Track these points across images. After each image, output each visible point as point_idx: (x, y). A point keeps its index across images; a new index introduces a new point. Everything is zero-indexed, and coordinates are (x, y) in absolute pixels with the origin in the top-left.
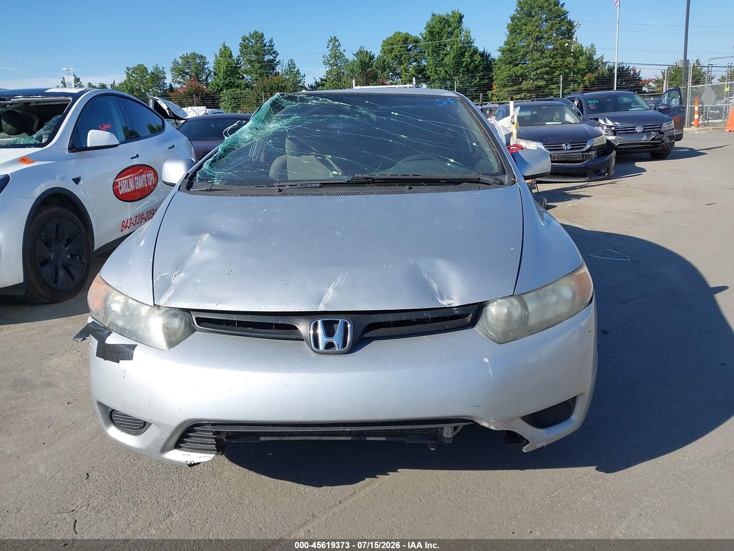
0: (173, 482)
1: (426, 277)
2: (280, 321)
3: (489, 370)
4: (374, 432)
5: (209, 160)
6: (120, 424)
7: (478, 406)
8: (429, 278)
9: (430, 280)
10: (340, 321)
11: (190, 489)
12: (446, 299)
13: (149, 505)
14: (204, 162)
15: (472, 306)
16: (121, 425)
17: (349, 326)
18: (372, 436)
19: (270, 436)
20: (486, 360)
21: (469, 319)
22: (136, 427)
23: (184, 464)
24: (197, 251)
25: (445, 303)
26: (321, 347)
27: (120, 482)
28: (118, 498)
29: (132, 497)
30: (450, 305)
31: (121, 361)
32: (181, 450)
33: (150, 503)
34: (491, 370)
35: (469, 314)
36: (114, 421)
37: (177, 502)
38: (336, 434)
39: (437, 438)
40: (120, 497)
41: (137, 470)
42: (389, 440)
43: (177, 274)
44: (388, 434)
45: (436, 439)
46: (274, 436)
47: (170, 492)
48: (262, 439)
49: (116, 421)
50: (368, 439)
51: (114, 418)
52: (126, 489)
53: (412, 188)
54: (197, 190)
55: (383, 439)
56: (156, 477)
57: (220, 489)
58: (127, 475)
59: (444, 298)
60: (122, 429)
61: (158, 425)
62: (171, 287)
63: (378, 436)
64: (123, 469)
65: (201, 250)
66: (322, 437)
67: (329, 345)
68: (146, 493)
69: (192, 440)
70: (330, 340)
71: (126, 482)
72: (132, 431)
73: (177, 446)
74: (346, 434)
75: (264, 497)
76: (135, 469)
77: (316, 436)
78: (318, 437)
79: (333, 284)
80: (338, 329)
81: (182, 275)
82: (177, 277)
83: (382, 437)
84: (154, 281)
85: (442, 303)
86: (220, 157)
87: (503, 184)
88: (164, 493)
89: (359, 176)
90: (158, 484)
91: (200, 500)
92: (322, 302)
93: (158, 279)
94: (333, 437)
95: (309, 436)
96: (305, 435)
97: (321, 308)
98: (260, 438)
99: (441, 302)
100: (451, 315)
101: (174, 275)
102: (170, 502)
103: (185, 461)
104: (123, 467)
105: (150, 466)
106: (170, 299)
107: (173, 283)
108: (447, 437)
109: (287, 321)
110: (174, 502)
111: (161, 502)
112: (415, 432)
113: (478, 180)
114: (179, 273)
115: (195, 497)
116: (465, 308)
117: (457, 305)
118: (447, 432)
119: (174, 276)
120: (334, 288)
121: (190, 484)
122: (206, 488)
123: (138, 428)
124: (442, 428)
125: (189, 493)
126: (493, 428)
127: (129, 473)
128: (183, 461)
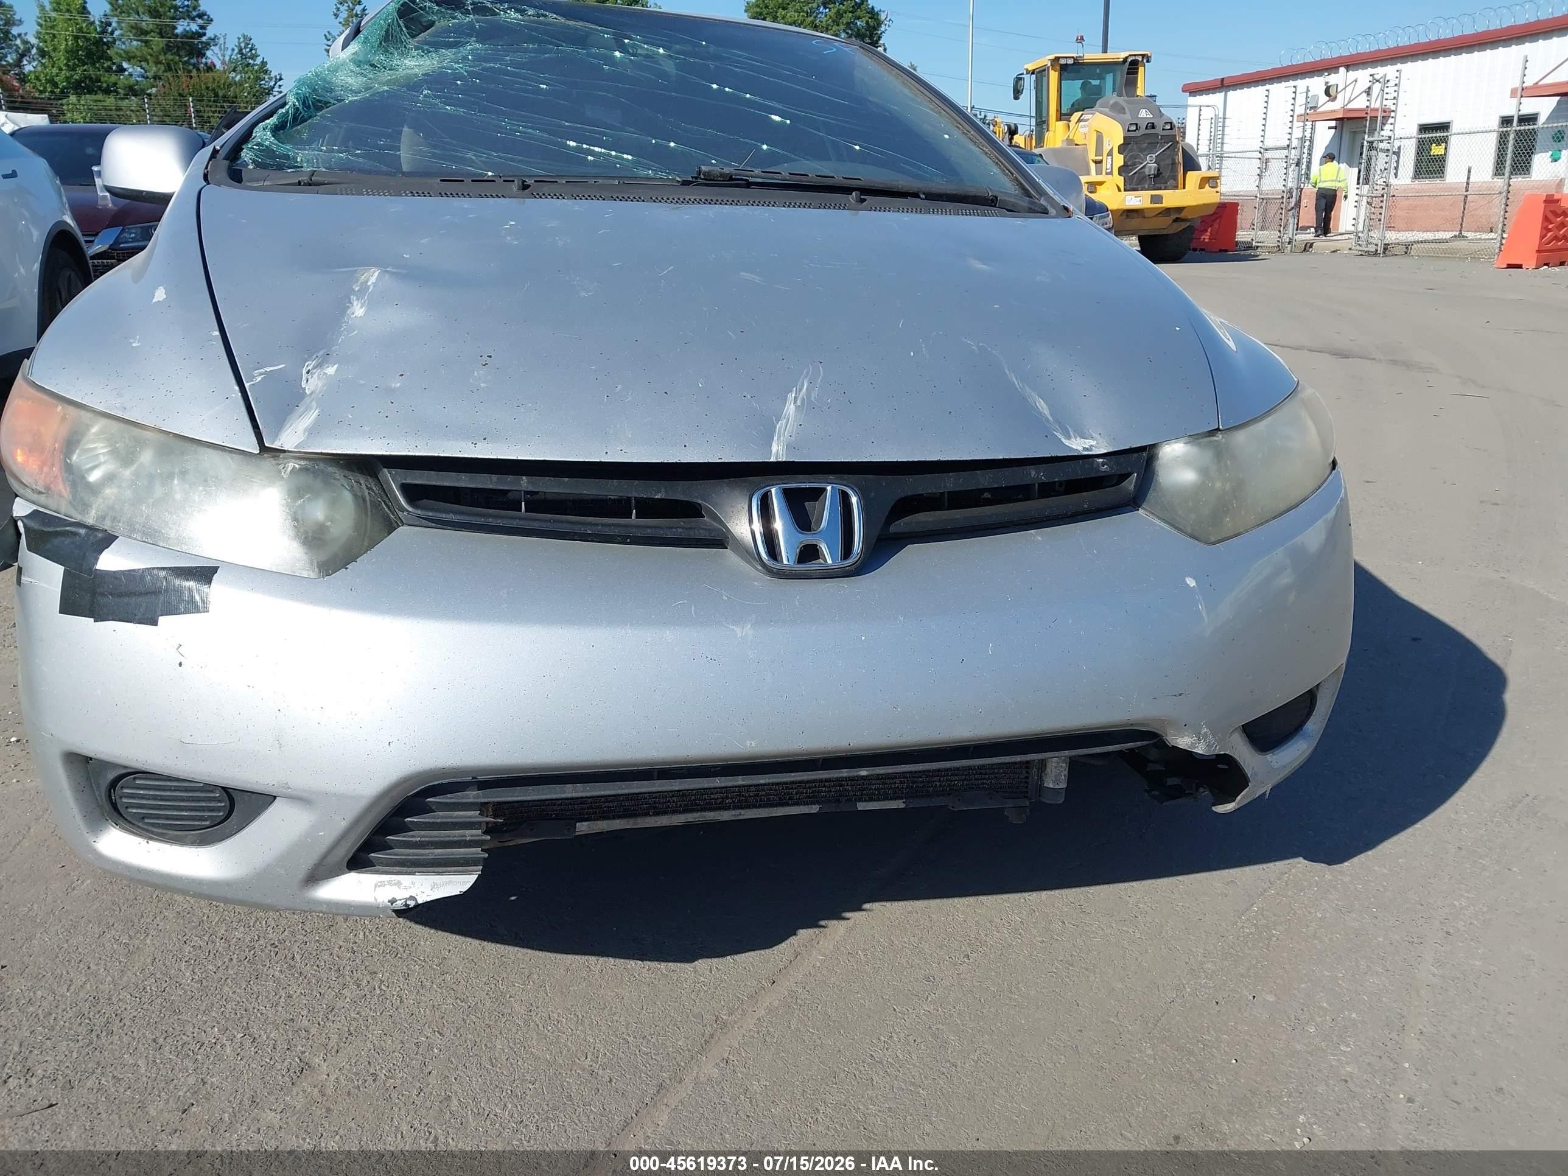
0: (276, 980)
1: (1016, 383)
2: (660, 492)
3: (1200, 607)
4: (875, 789)
5: (267, 121)
6: (143, 818)
7: (1180, 695)
8: (1024, 386)
9: (1028, 389)
10: (829, 488)
11: (339, 995)
12: (1075, 438)
13: (228, 1050)
14: (255, 124)
15: (1135, 455)
16: (146, 821)
17: (854, 500)
18: (871, 800)
19: (604, 818)
20: (1191, 582)
21: (1130, 484)
22: (198, 820)
23: (385, 908)
24: (358, 310)
25: (1078, 445)
26: (787, 556)
27: (109, 999)
28: (122, 1042)
29: (165, 1035)
30: (1087, 449)
31: (161, 619)
32: (367, 872)
33: (228, 1043)
34: (1204, 607)
35: (1129, 475)
36: (122, 810)
37: (313, 1031)
38: (780, 799)
39: (1027, 792)
40: (125, 1039)
41: (149, 961)
42: (911, 806)
43: (314, 368)
44: (912, 787)
45: (1026, 797)
46: (614, 818)
47: (280, 1009)
48: (583, 828)
49: (130, 810)
50: (861, 806)
51: (125, 800)
52: (135, 1014)
53: (864, 200)
54: (267, 183)
55: (899, 804)
56: (219, 975)
57: (428, 984)
58: (125, 979)
59: (1071, 433)
60: (148, 831)
61: (301, 799)
62: (307, 400)
63: (886, 799)
64: (103, 962)
65: (370, 307)
66: (743, 812)
67: (809, 553)
68: (204, 1019)
69: (413, 836)
70: (807, 539)
71: (129, 996)
72: (187, 835)
73: (358, 862)
74: (805, 798)
75: (562, 993)
76: (142, 959)
77: (728, 808)
78: (733, 812)
79: (793, 395)
80: (827, 513)
81: (331, 370)
82: (315, 376)
83: (895, 799)
84: (247, 385)
85: (1070, 446)
86: (295, 118)
87: (1047, 214)
88: (262, 1014)
89: (713, 170)
90: (234, 992)
91: (379, 1019)
92: (776, 438)
93: (259, 379)
94: (771, 809)
95: (711, 810)
96: (699, 807)
97: (777, 452)
98: (578, 824)
99: (1066, 442)
100: (1093, 475)
101: (304, 372)
102: (290, 1033)
103: (386, 901)
104: (104, 957)
105: (187, 949)
106: (313, 431)
107: (308, 392)
108: (1057, 787)
109: (679, 491)
110: (303, 1034)
111: (265, 1038)
112: (976, 782)
113: (992, 200)
114: (319, 365)
115: (363, 1014)
116: (1122, 458)
117: (1106, 451)
118: (1055, 776)
119: (308, 373)
120: (799, 403)
121: (331, 982)
122: (383, 987)
123: (208, 823)
124: (1042, 765)
125: (340, 1004)
126: (1200, 749)
127: (129, 974)
128: (380, 900)
